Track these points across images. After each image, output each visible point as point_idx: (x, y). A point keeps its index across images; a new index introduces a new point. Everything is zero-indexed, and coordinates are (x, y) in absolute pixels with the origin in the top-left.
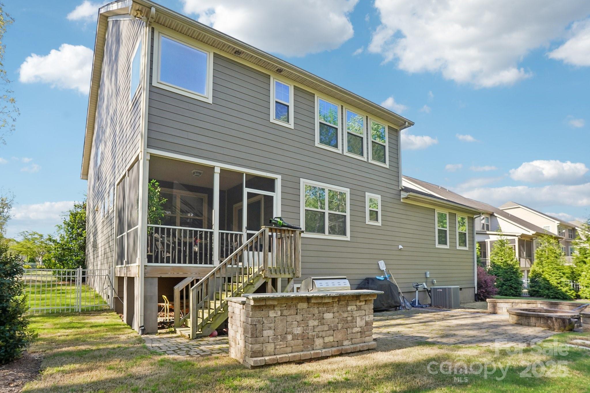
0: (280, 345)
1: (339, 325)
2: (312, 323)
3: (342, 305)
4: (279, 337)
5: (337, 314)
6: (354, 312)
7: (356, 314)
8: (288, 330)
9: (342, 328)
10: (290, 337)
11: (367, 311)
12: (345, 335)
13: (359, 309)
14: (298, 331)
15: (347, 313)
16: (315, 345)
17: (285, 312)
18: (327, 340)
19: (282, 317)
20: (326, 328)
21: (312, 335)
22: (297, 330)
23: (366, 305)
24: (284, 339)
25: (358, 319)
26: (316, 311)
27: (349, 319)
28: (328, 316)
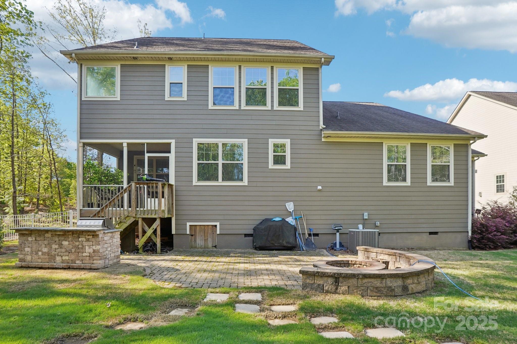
0: (35, 257)
1: (73, 249)
2: (54, 246)
3: (75, 237)
4: (34, 252)
5: (71, 243)
6: (83, 242)
7: (85, 244)
8: (39, 249)
9: (75, 252)
10: (40, 253)
11: (94, 242)
12: (77, 257)
13: (88, 240)
14: (45, 250)
15: (78, 242)
16: (56, 261)
17: (38, 238)
18: (64, 258)
19: (36, 241)
20: (63, 250)
21: (54, 254)
22: (45, 249)
23: (93, 239)
24: (37, 254)
25: (87, 247)
26: (57, 239)
27: (80, 246)
28: (65, 243)
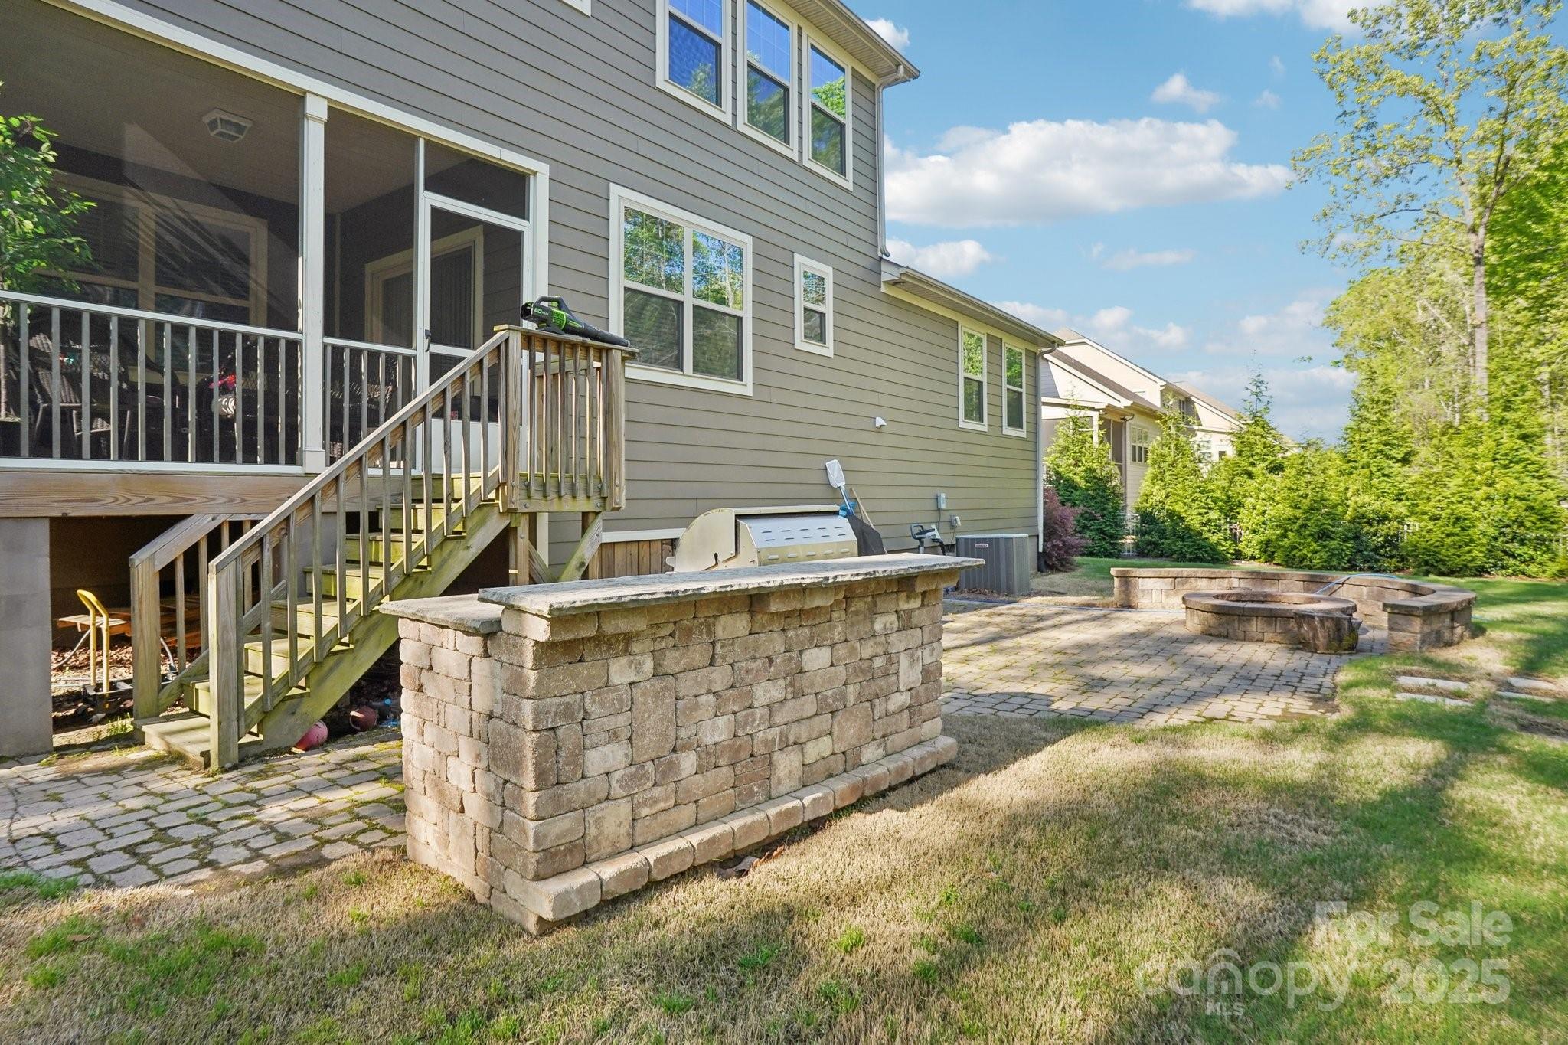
0: (655, 801)
1: (851, 688)
2: (766, 692)
3: (857, 613)
4: (649, 767)
5: (842, 651)
6: (893, 638)
7: (898, 642)
8: (684, 733)
9: (859, 699)
10: (688, 762)
11: (927, 630)
12: (867, 725)
13: (906, 623)
14: (717, 731)
15: (871, 642)
16: (774, 779)
17: (672, 661)
18: (813, 751)
19: (659, 684)
20: (809, 706)
21: (766, 743)
22: (714, 728)
23: (925, 610)
24: (666, 771)
25: (904, 661)
26: (774, 643)
27: (879, 662)
28: (817, 659)
